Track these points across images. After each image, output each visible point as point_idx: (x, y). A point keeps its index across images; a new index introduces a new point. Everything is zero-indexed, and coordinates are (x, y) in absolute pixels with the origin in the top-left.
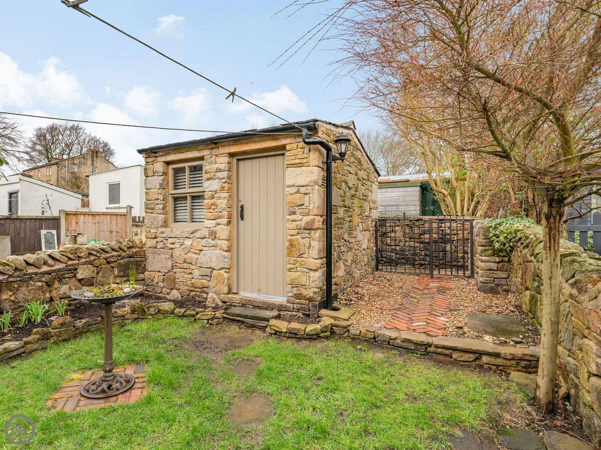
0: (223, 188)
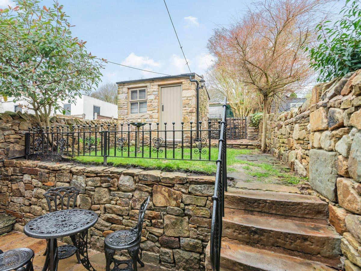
0: (155, 98)
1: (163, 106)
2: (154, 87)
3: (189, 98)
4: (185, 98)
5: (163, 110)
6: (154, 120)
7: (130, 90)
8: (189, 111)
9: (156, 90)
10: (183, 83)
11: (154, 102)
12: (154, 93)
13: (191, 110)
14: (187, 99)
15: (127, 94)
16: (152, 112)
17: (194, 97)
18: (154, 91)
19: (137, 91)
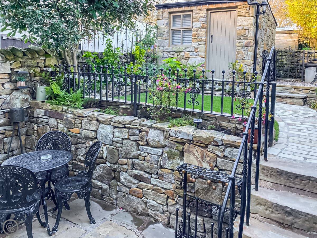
0: (203, 26)
1: (212, 37)
2: (201, 12)
3: (245, 28)
4: (240, 28)
5: (212, 42)
6: (200, 53)
7: (172, 15)
8: (244, 44)
9: (203, 15)
10: (239, 7)
11: (200, 31)
12: (201, 19)
13: (247, 43)
14: (243, 29)
15: (167, 20)
16: (197, 43)
17: (252, 27)
18: (201, 17)
19: (180, 16)
